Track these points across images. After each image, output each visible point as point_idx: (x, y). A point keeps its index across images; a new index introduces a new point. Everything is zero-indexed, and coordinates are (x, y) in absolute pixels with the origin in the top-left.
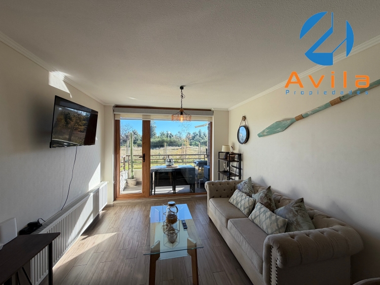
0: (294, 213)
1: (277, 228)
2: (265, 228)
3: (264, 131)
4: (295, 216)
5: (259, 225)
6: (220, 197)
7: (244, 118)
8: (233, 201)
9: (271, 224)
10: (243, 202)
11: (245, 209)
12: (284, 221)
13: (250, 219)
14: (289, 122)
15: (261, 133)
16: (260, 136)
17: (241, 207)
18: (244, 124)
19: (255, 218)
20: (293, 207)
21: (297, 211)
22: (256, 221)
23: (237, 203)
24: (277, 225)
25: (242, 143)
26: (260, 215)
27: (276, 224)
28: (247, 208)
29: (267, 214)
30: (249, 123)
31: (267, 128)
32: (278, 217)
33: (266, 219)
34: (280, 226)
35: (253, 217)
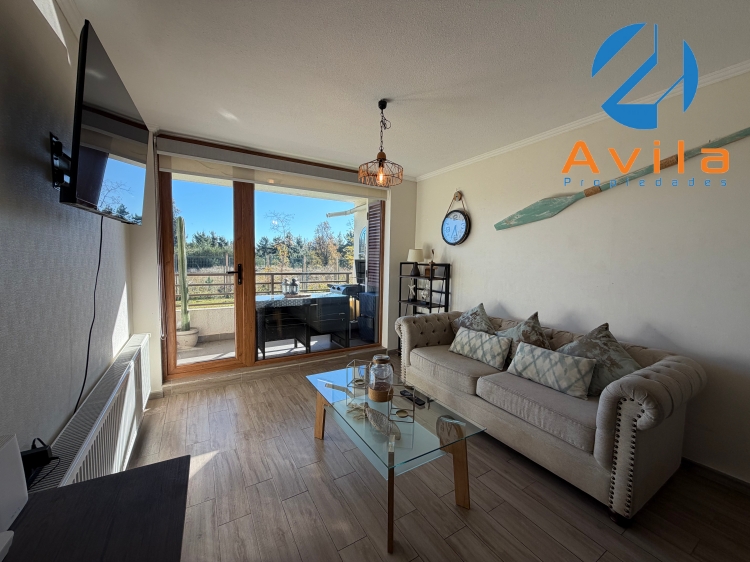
0: (600, 348)
1: (578, 376)
2: (551, 380)
3: (511, 218)
4: (604, 352)
5: (537, 379)
6: (427, 345)
7: (460, 196)
8: (463, 347)
9: (566, 371)
10: (487, 346)
11: (494, 357)
12: (590, 363)
13: (514, 371)
14: (570, 199)
15: (505, 221)
16: (499, 227)
17: (484, 354)
18: (458, 205)
19: (525, 369)
20: (596, 338)
21: (605, 344)
22: (528, 374)
23: (474, 350)
24: (579, 372)
25: (454, 244)
26: (535, 362)
27: (576, 370)
28: (498, 354)
29: (552, 357)
30: (473, 205)
31: (520, 213)
32: (576, 358)
33: (552, 366)
34: (583, 372)
35: (520, 368)
